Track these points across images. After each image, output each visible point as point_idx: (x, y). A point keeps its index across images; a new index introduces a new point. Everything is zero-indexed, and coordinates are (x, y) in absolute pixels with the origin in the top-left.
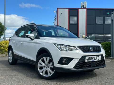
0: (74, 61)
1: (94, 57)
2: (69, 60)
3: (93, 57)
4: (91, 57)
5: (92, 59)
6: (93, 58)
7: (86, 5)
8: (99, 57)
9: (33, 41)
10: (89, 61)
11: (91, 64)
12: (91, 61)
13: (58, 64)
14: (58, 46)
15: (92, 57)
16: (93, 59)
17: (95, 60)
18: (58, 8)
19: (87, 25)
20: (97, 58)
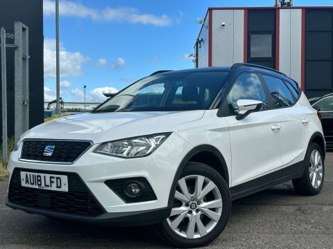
1: (42, 175)
4: (34, 174)
5: (38, 181)
6: (39, 178)
8: (59, 178)
10: (30, 186)
12: (35, 186)
15: (37, 174)
16: (40, 181)
17: (46, 186)
18: (210, 10)
19: (306, 61)
20: (53, 182)
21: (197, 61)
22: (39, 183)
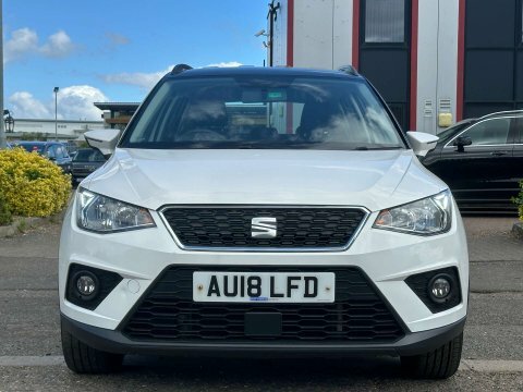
3: (259, 279)
4: (240, 274)
5: (251, 287)
6: (254, 282)
8: (313, 278)
10: (223, 299)
11: (242, 317)
12: (238, 299)
16: (258, 287)
17: (275, 295)
19: (467, 50)
20: (296, 287)
21: (271, 44)
22: (254, 291)
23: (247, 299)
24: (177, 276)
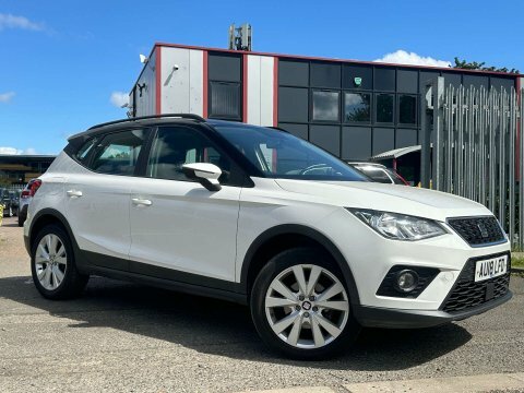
0: (443, 279)
1: (494, 260)
2: (424, 276)
3: (492, 263)
4: (488, 261)
7: (249, 39)
8: (503, 260)
9: (216, 195)
10: (484, 278)
11: (485, 289)
13: (379, 293)
14: (369, 218)
16: (492, 268)
17: (496, 272)
18: (158, 46)
20: (500, 266)
21: (134, 113)
22: (491, 271)
23: (488, 277)
24: (472, 262)
